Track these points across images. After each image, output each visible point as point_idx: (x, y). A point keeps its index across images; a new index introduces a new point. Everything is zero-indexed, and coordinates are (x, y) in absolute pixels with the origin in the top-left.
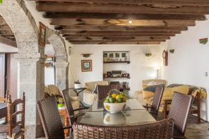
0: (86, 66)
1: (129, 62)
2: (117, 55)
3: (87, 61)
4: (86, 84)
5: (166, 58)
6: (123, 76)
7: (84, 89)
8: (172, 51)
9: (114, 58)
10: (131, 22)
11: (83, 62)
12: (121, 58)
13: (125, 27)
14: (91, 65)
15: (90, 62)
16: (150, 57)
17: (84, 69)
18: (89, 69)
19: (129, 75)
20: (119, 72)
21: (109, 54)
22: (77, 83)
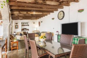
0: (16, 27)
1: (29, 26)
3: (17, 25)
4: (17, 33)
5: (39, 24)
6: (27, 30)
7: (16, 34)
8: (42, 22)
9: (24, 24)
10: (34, 13)
11: (16, 26)
12: (26, 24)
13: (31, 14)
15: (18, 26)
16: (34, 24)
19: (29, 29)
20: (26, 29)
21: (23, 23)
22: (15, 32)
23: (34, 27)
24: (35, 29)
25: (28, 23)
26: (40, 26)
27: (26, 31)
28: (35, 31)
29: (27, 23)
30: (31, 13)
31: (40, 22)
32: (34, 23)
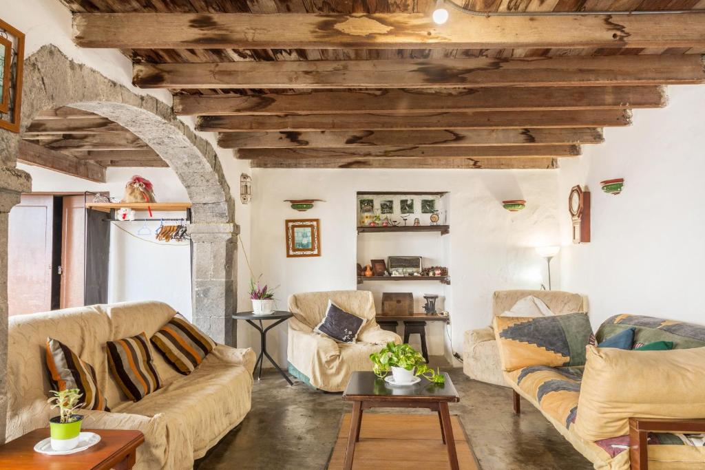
1: (444, 230)
2: (407, 207)
3: (302, 223)
4: (296, 300)
5: (584, 213)
6: (426, 275)
9: (397, 216)
11: (291, 225)
14: (316, 236)
15: (314, 226)
17: (294, 249)
18: (312, 249)
19: (444, 272)
20: (413, 262)
21: (378, 201)
22: (262, 295)
23: (519, 254)
24: (531, 277)
25: (439, 204)
26: (585, 236)
27: (420, 290)
28: (522, 294)
29: (428, 206)
30: (398, 29)
31: (586, 197)
32: (511, 204)
